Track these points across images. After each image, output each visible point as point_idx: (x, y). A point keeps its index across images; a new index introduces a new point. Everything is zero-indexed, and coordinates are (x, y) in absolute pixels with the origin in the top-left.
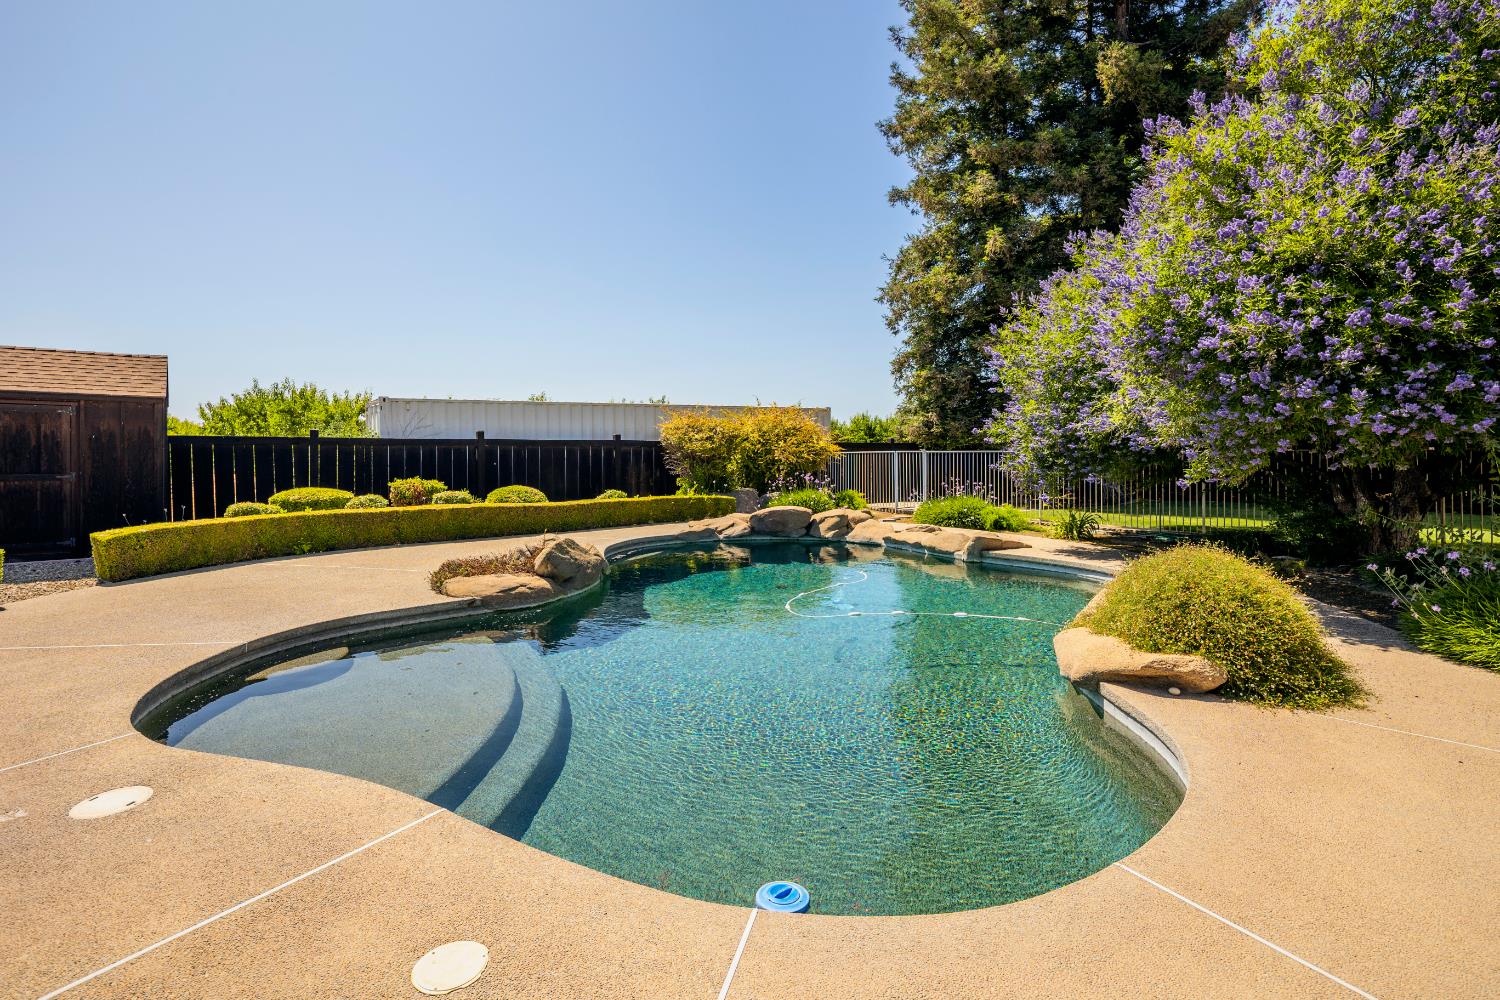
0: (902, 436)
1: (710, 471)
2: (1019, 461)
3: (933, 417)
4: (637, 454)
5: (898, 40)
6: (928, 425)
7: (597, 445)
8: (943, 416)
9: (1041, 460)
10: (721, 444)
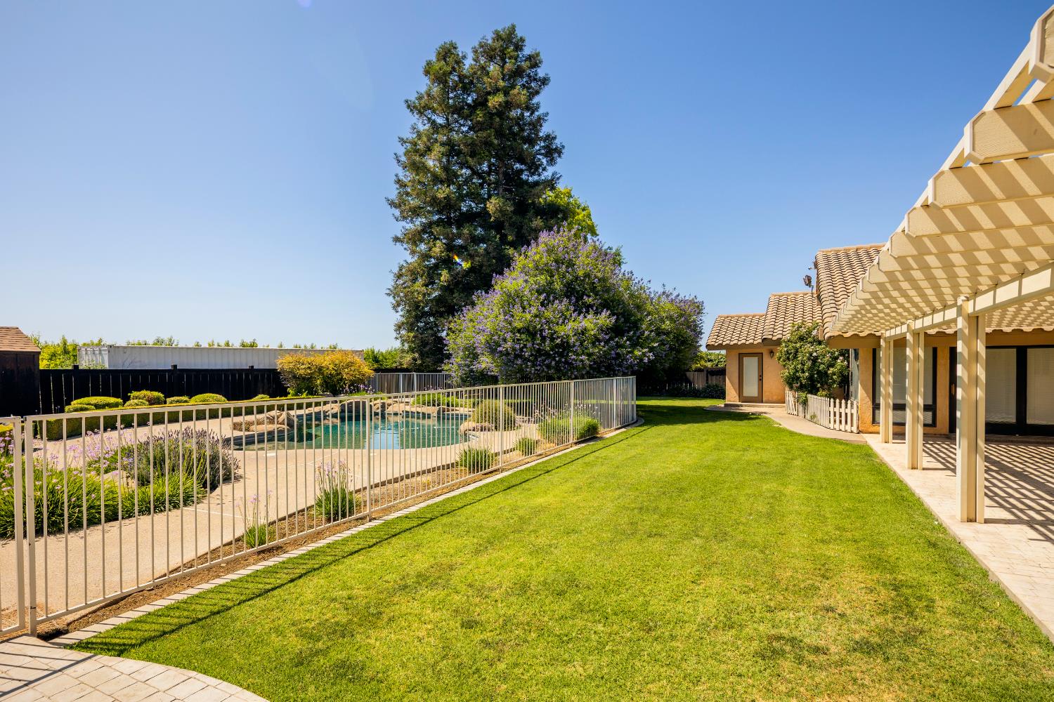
0: (401, 365)
1: (306, 385)
2: (456, 379)
3: (416, 355)
4: (263, 376)
5: (399, 161)
6: (415, 359)
7: (240, 371)
8: (422, 355)
9: (462, 378)
10: (315, 371)
